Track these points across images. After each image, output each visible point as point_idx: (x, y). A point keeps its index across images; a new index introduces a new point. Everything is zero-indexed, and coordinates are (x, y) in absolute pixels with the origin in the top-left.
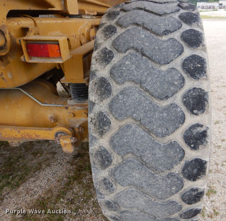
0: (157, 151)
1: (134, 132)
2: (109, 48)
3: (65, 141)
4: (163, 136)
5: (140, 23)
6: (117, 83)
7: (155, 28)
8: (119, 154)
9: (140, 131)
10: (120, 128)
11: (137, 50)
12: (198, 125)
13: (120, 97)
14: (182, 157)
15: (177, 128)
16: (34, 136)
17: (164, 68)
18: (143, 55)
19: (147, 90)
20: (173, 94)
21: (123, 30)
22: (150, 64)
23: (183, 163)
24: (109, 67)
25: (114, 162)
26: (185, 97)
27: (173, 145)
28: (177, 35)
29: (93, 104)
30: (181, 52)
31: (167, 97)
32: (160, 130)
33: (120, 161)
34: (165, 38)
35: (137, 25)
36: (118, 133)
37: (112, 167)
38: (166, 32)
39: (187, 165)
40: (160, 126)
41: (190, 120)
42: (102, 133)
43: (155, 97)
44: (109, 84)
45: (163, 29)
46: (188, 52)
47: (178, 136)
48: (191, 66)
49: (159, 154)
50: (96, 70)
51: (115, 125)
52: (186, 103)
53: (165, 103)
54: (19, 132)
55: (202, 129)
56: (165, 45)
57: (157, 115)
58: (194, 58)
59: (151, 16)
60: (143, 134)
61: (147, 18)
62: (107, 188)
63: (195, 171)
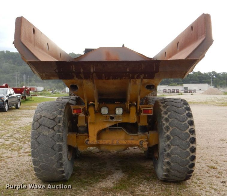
0: (183, 134)
1: (177, 130)
2: (166, 111)
3: (145, 143)
4: (184, 131)
5: (173, 105)
6: (170, 119)
7: (177, 106)
8: (173, 136)
9: (178, 129)
10: (173, 129)
11: (174, 111)
12: (192, 128)
13: (172, 122)
14: (189, 137)
15: (187, 129)
16: (131, 143)
17: (182, 115)
18: (176, 112)
19: (179, 120)
20: (185, 121)
21: (169, 107)
22: (179, 114)
23: (189, 138)
24: (167, 115)
25: (171, 139)
26: (188, 122)
27: (187, 133)
28: (183, 108)
29: (164, 124)
30: (186, 112)
31: (184, 122)
32: (183, 129)
33: (173, 138)
34: (181, 108)
35: (172, 105)
36: (172, 130)
37: (170, 140)
38: (181, 107)
39: (191, 139)
40: (183, 128)
41: (190, 127)
42: (168, 131)
43: (181, 122)
44: (168, 119)
45: (180, 106)
46: (187, 112)
47: (187, 131)
48: (189, 115)
49: (183, 135)
50: (164, 116)
51: (171, 129)
52: (188, 123)
53: (183, 123)
54: (126, 141)
55: (193, 130)
56: (181, 110)
57: (182, 126)
58: (189, 113)
59: (175, 103)
60: (179, 130)
61: (175, 104)
62: (169, 147)
63: (193, 141)
